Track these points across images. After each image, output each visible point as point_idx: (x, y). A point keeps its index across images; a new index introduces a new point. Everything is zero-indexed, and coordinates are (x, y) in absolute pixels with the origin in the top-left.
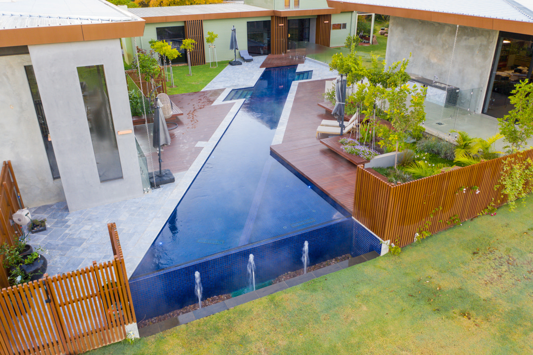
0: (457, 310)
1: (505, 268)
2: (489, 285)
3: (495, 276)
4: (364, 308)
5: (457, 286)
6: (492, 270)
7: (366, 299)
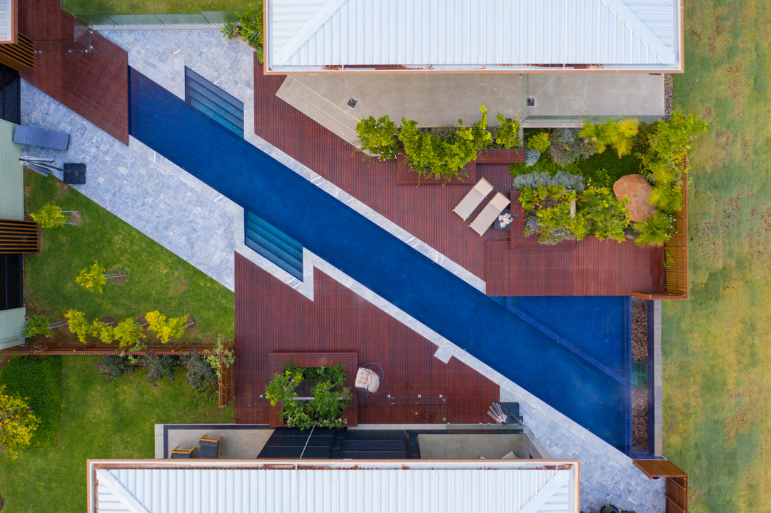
0: (721, 289)
1: (711, 236)
2: (717, 256)
3: (713, 247)
4: (696, 335)
5: (708, 274)
6: (708, 243)
7: (691, 331)
